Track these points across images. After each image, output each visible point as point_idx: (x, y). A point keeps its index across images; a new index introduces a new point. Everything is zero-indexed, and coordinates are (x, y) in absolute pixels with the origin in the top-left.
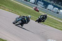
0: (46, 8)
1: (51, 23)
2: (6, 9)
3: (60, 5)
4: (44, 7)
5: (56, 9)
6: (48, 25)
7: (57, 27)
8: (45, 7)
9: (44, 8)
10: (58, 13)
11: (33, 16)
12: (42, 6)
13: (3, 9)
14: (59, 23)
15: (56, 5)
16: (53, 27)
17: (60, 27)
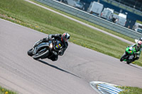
0: (86, 10)
1: (98, 42)
4: (81, 6)
5: (109, 12)
6: (91, 48)
7: (113, 53)
8: (84, 6)
9: (82, 9)
10: (113, 20)
12: (77, 5)
14: (116, 43)
15: (109, 2)
16: (103, 53)
17: (119, 51)
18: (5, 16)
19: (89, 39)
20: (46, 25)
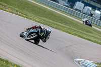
0: (72, 8)
1: (80, 31)
2: (7, 10)
3: (95, 2)
4: (68, 5)
5: (88, 9)
6: (75, 35)
8: (71, 5)
9: (69, 7)
10: (91, 15)
11: (51, 21)
13: (2, 9)
15: (89, 2)
16: (84, 38)
17: (95, 37)
18: (15, 11)
19: (74, 29)
20: (44, 18)
